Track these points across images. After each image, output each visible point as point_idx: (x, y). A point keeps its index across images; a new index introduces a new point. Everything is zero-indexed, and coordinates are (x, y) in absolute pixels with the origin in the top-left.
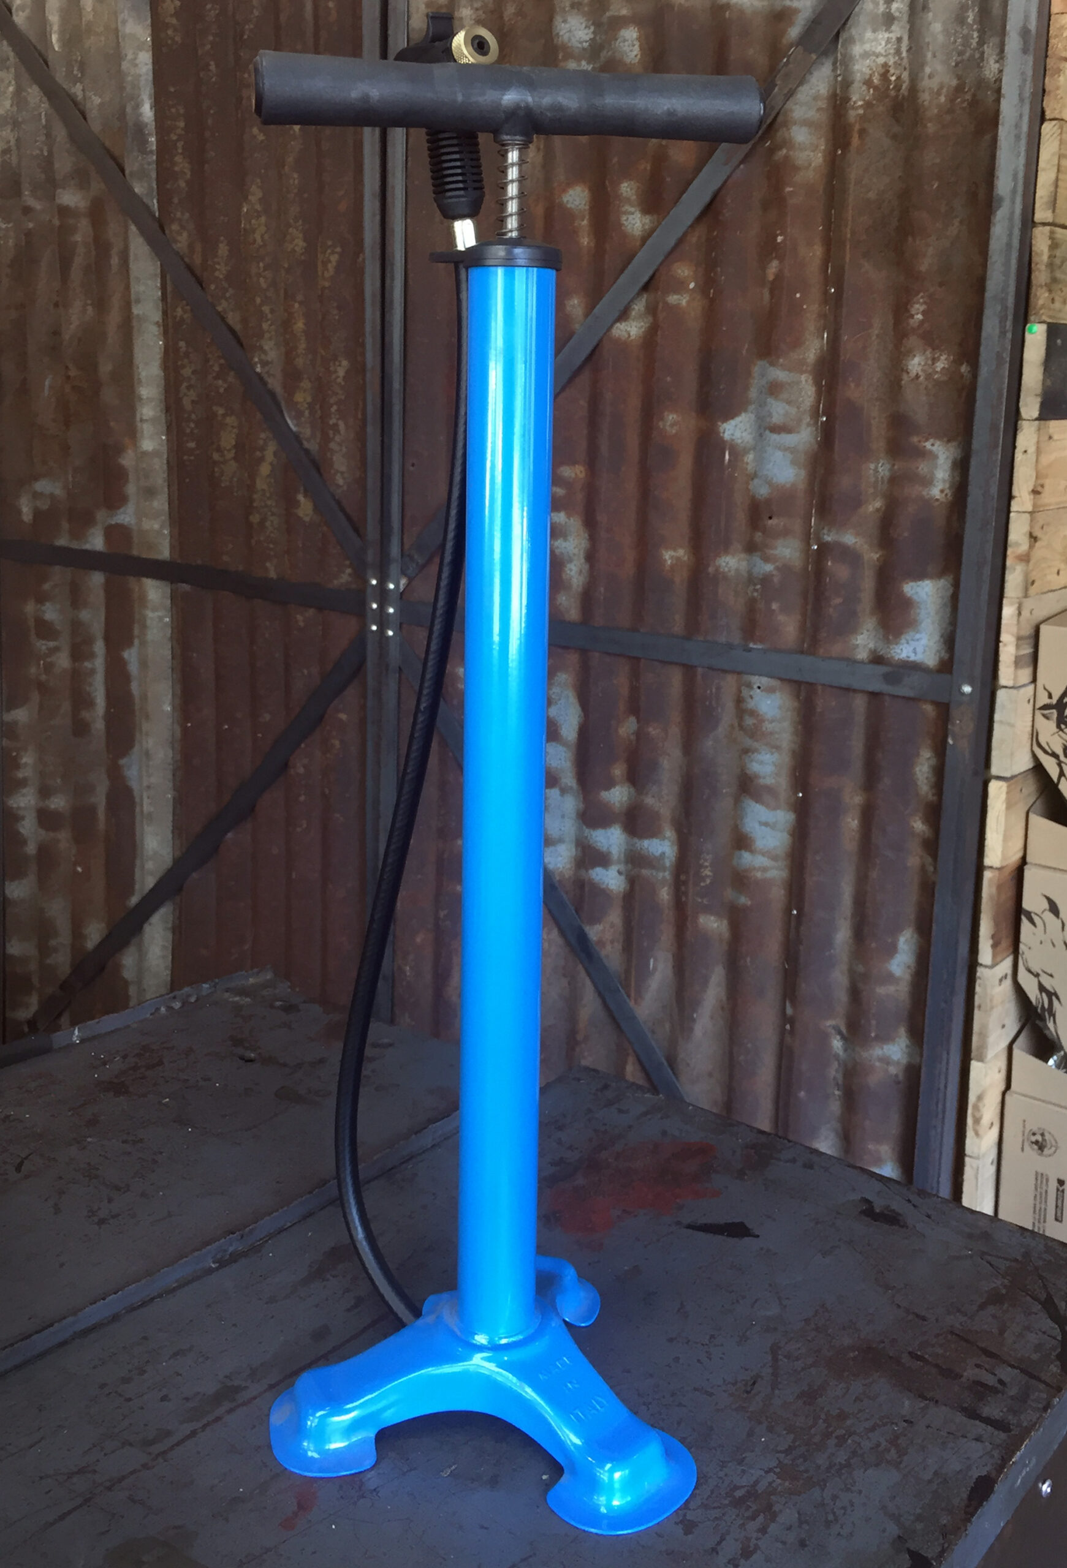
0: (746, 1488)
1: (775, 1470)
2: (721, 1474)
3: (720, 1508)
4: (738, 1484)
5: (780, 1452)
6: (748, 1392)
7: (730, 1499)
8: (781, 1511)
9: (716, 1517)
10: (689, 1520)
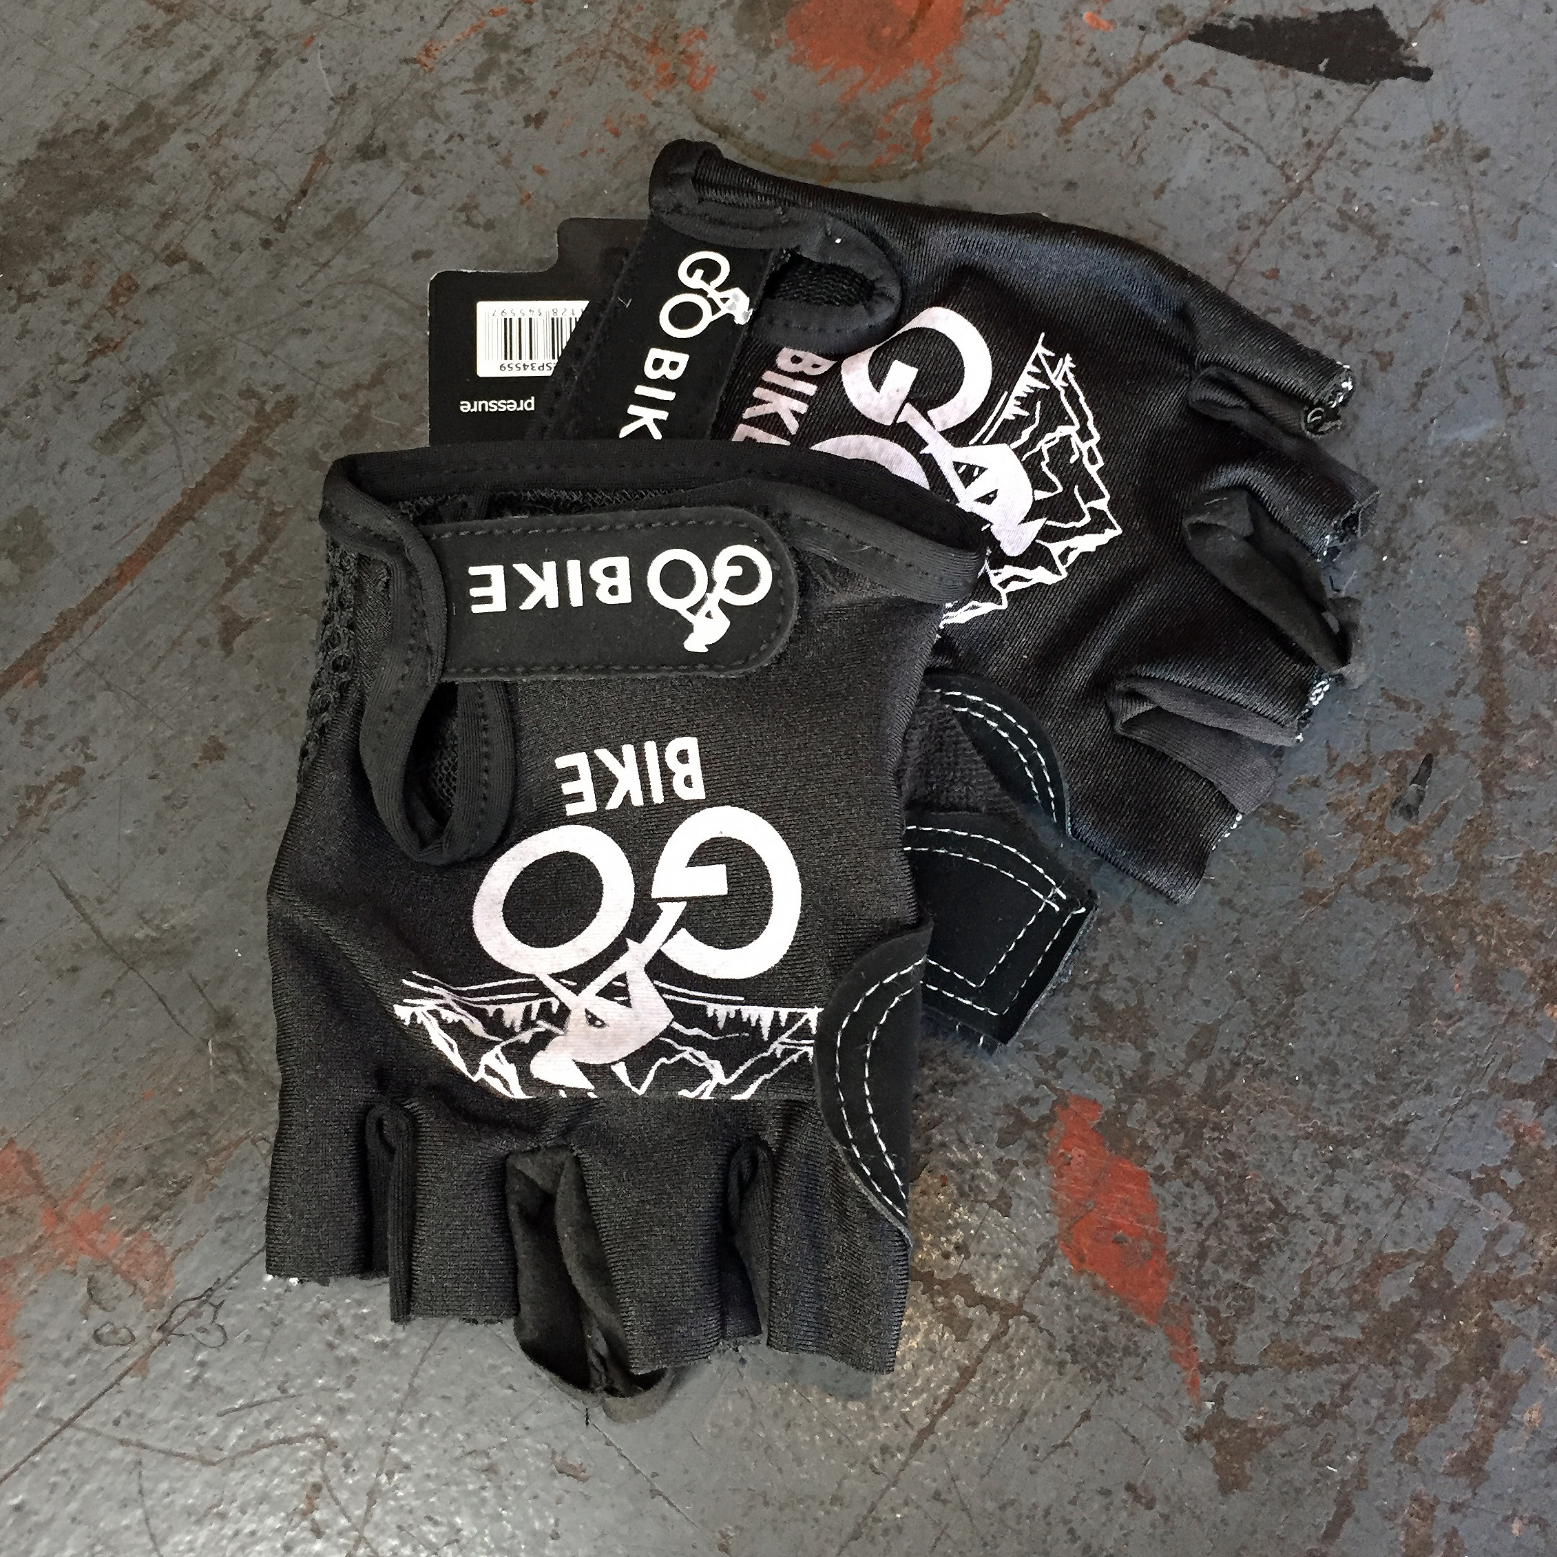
0: (1413, 1266)
1: (1504, 1174)
2: (1333, 1200)
3: (1329, 1359)
4: (1389, 1249)
5: (1522, 1092)
6: (1409, 811)
7: (1361, 1318)
8: (1527, 1374)
9: (1321, 1405)
10: (1235, 1423)
